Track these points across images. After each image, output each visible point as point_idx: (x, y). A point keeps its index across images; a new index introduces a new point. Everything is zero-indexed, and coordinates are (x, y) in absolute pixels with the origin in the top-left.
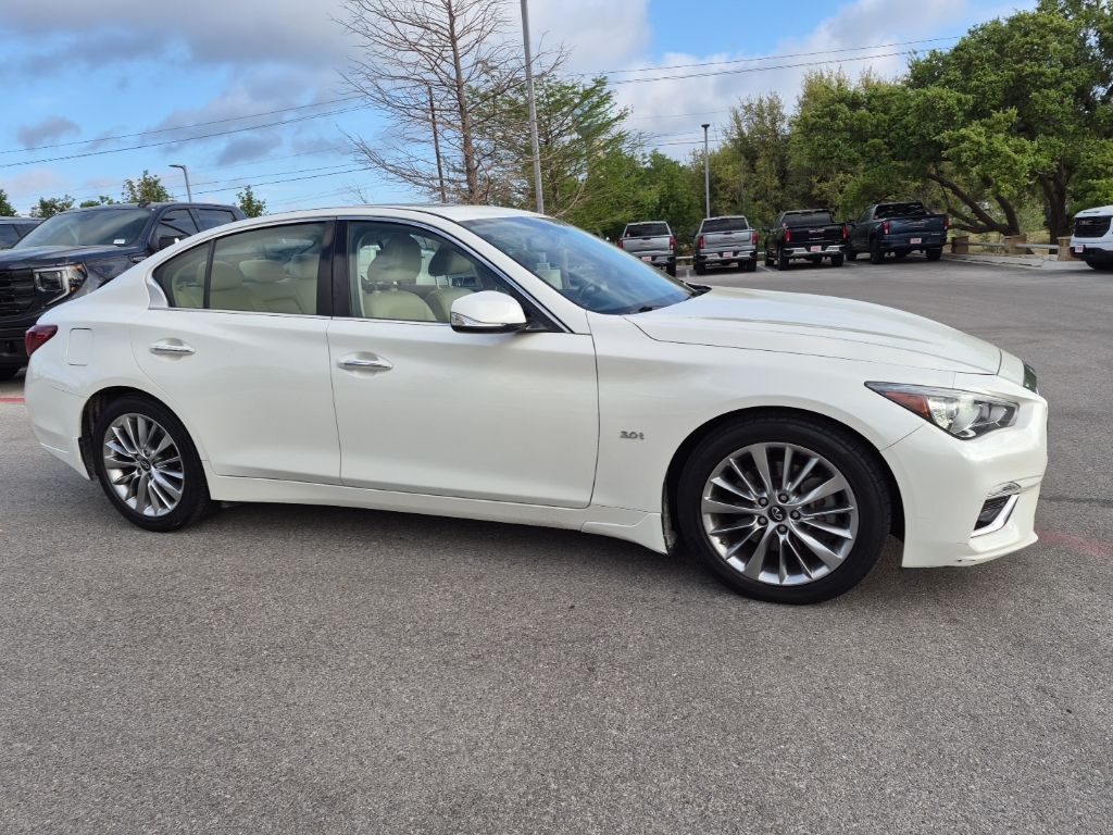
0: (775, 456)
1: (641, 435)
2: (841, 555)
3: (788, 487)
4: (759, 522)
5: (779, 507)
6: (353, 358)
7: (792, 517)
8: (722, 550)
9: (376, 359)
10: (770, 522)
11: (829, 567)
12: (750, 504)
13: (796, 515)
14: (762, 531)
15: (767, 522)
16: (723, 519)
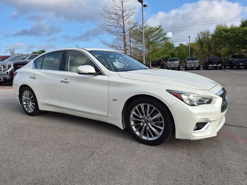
0: (146, 107)
1: (117, 100)
2: (161, 134)
3: (148, 115)
4: (143, 123)
5: (147, 120)
6: (63, 80)
7: (150, 123)
8: (135, 129)
9: (67, 80)
10: (145, 123)
11: (158, 137)
12: (141, 119)
13: (151, 122)
14: (143, 126)
15: (144, 124)
16: (136, 122)
